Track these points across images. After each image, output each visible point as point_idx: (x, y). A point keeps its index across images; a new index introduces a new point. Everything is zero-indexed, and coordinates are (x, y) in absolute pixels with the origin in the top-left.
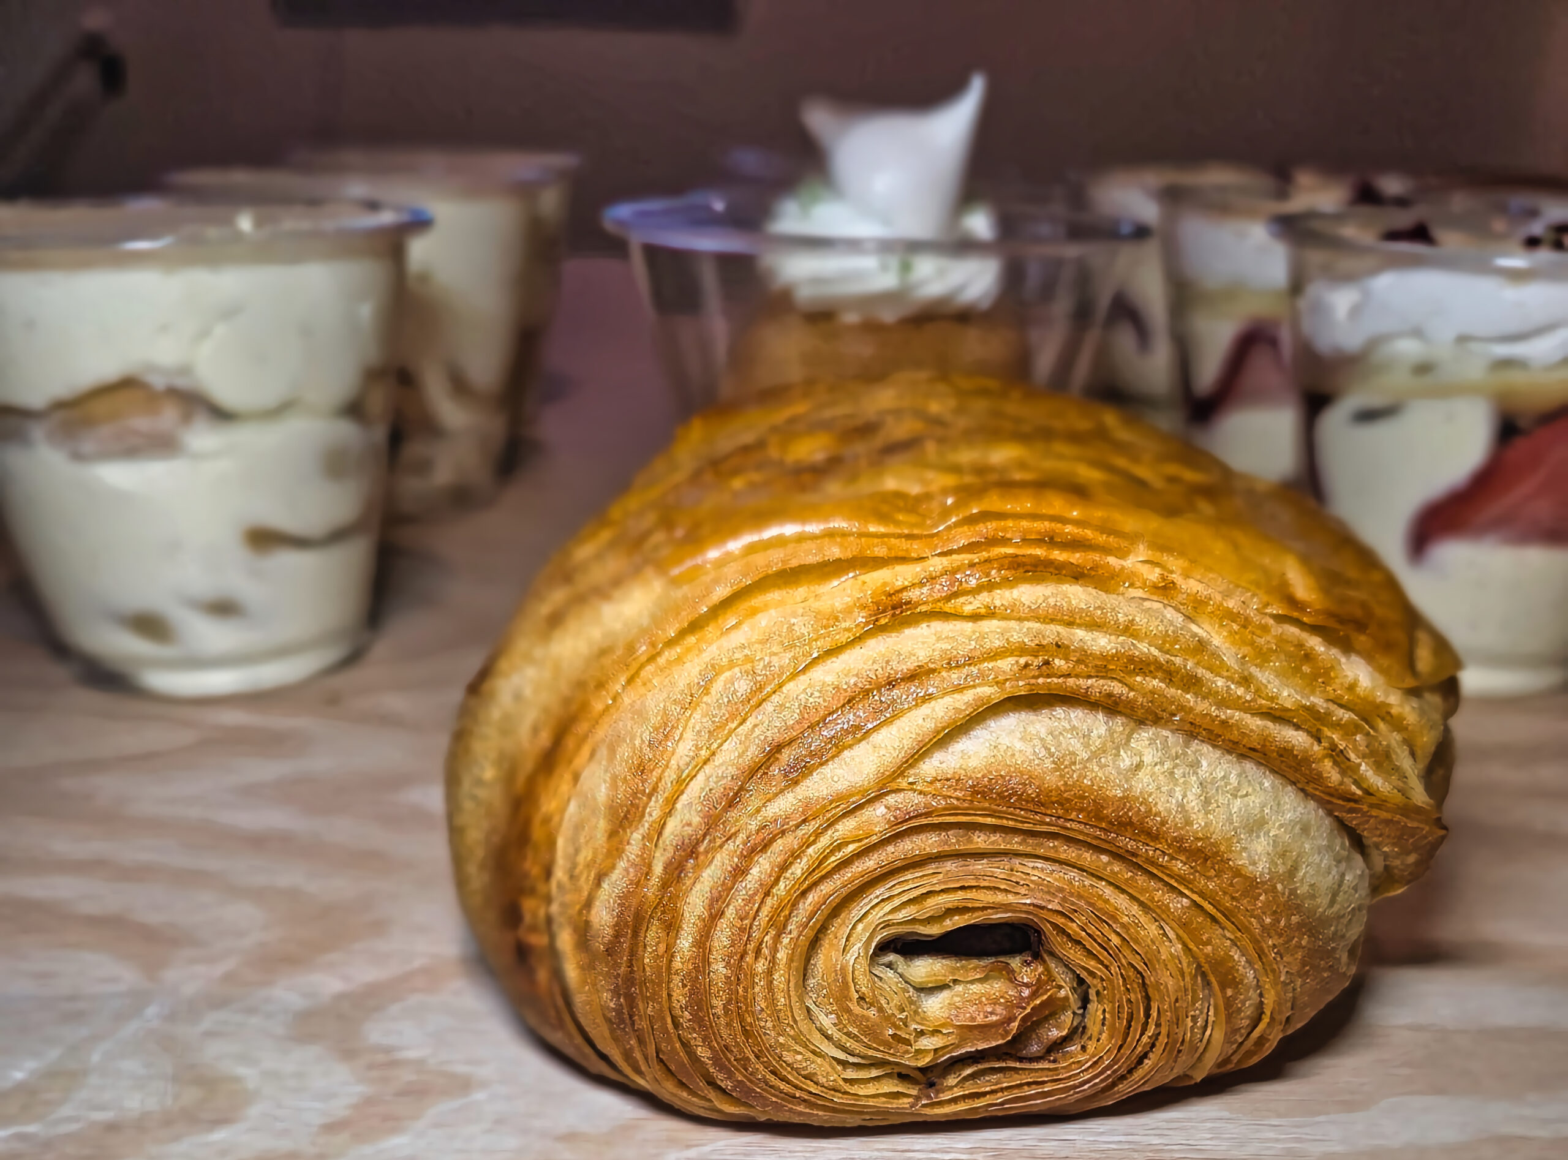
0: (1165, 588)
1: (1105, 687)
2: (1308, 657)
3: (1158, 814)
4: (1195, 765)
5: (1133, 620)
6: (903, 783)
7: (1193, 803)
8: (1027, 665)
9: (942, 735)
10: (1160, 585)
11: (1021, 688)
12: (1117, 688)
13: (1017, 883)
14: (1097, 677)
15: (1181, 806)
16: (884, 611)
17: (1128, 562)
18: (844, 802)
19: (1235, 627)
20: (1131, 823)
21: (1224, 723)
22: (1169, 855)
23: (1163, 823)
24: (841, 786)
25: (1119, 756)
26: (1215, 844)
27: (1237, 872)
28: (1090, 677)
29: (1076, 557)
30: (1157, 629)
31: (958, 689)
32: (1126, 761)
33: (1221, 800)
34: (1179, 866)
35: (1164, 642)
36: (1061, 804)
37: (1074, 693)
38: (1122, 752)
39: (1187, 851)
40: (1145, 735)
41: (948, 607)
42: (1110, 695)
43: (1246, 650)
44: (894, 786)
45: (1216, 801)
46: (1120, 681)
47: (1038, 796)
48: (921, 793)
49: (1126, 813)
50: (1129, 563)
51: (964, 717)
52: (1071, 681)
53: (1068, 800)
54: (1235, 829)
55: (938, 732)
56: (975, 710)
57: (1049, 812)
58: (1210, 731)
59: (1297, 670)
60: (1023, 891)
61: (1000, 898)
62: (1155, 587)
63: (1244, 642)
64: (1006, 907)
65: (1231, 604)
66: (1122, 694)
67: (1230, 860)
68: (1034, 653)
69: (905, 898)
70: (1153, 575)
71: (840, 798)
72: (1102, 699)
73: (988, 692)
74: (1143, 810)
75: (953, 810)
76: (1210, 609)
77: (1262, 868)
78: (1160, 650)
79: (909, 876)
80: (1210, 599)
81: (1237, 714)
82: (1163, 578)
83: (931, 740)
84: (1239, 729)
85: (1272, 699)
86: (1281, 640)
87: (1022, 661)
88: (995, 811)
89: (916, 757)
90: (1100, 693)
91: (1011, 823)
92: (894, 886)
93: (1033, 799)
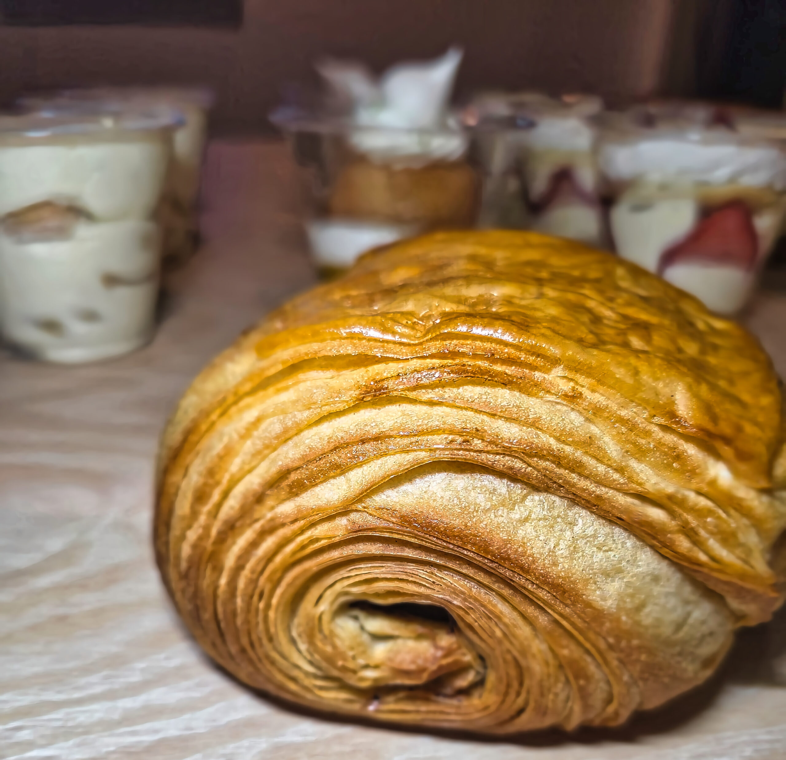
0: (573, 397)
1: (509, 462)
2: (679, 457)
3: (532, 555)
4: (572, 524)
5: (540, 417)
6: (360, 507)
7: (562, 551)
8: (452, 441)
9: (387, 480)
10: (570, 394)
11: (446, 456)
12: (518, 464)
13: (434, 582)
14: (504, 454)
15: (552, 552)
16: (369, 392)
17: (551, 376)
18: (322, 512)
19: (624, 430)
20: (509, 559)
21: (599, 497)
22: (536, 585)
23: (534, 562)
24: (322, 502)
25: (514, 510)
26: (574, 583)
27: (588, 605)
28: (498, 454)
29: (510, 370)
30: (557, 425)
31: (405, 451)
32: (516, 515)
33: (588, 551)
34: (543, 594)
35: (561, 435)
36: (461, 539)
37: (483, 464)
38: (516, 508)
39: (550, 584)
40: (537, 497)
41: (412, 395)
42: (511, 468)
43: (629, 446)
44: (354, 507)
45: (583, 551)
46: (521, 460)
47: (445, 530)
48: (371, 515)
49: (506, 551)
50: (549, 377)
51: (403, 470)
52: (483, 456)
53: (466, 536)
54: (595, 574)
55: (385, 478)
56: (412, 466)
57: (452, 542)
58: (588, 502)
59: (669, 466)
60: (437, 588)
61: (422, 590)
62: (566, 395)
63: (628, 441)
64: (427, 597)
65: (623, 413)
66: (521, 468)
67: (584, 595)
68: (460, 434)
69: (357, 579)
70: (566, 386)
71: (319, 509)
72: (505, 470)
73: (423, 456)
74: (520, 550)
75: (391, 530)
76: (606, 415)
77: (609, 604)
78: (558, 439)
79: (362, 566)
80: (607, 408)
81: (611, 492)
82: (573, 389)
83: (379, 482)
84: (610, 503)
85: (640, 484)
86: (660, 444)
87: (450, 437)
88: (417, 535)
89: (368, 491)
90: (504, 466)
91: (428, 545)
92: (352, 569)
93: (442, 532)
